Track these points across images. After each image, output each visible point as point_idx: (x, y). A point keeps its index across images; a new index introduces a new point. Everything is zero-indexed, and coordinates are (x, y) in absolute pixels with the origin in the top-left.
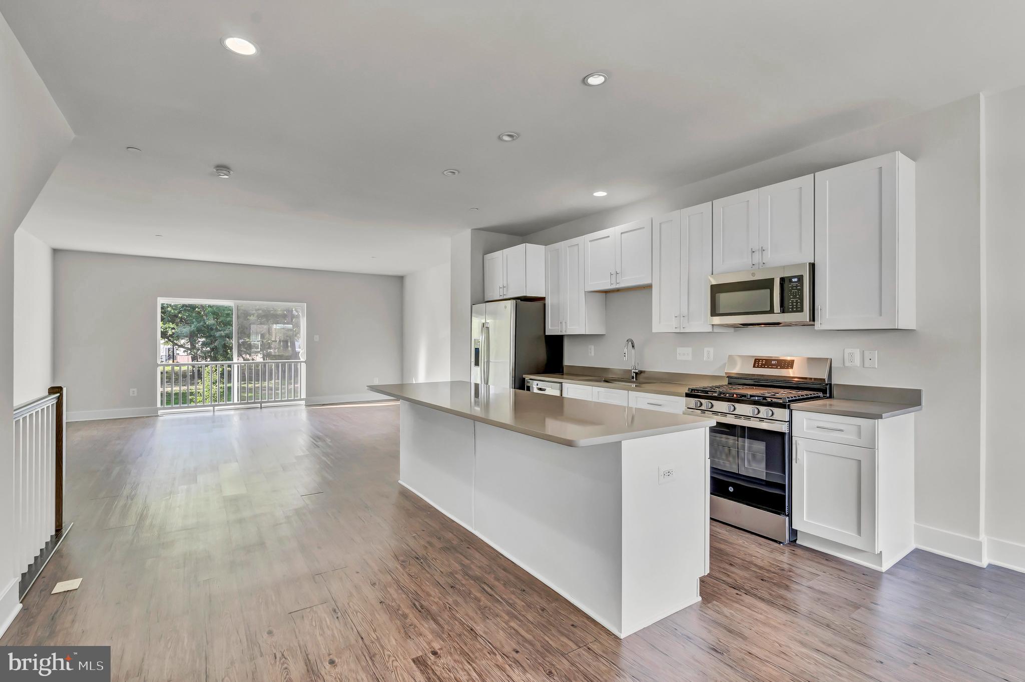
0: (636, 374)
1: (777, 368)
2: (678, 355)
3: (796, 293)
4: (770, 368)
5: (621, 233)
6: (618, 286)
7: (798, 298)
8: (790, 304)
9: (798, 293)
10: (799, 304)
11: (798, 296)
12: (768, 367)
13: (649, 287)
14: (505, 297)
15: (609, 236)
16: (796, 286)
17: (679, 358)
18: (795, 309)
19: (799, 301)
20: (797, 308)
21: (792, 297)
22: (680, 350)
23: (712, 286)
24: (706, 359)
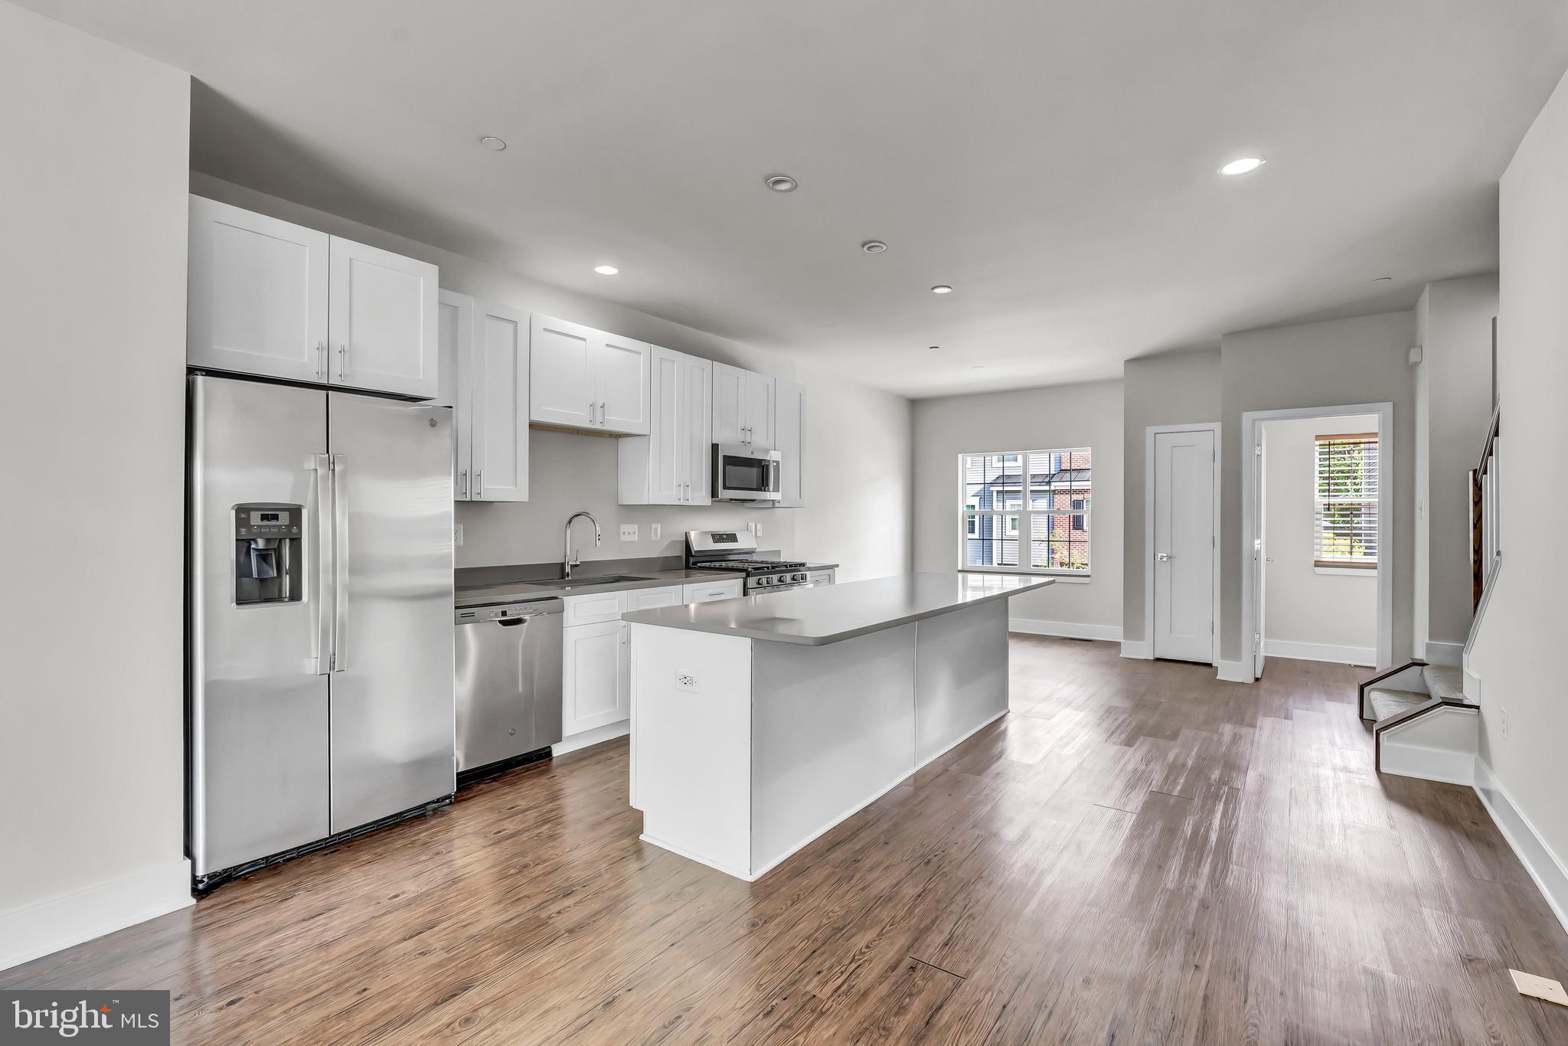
1: (728, 542)
2: (621, 534)
4: (724, 542)
5: (606, 345)
15: (584, 340)
17: (623, 539)
22: (625, 528)
23: (725, 457)
24: (653, 538)
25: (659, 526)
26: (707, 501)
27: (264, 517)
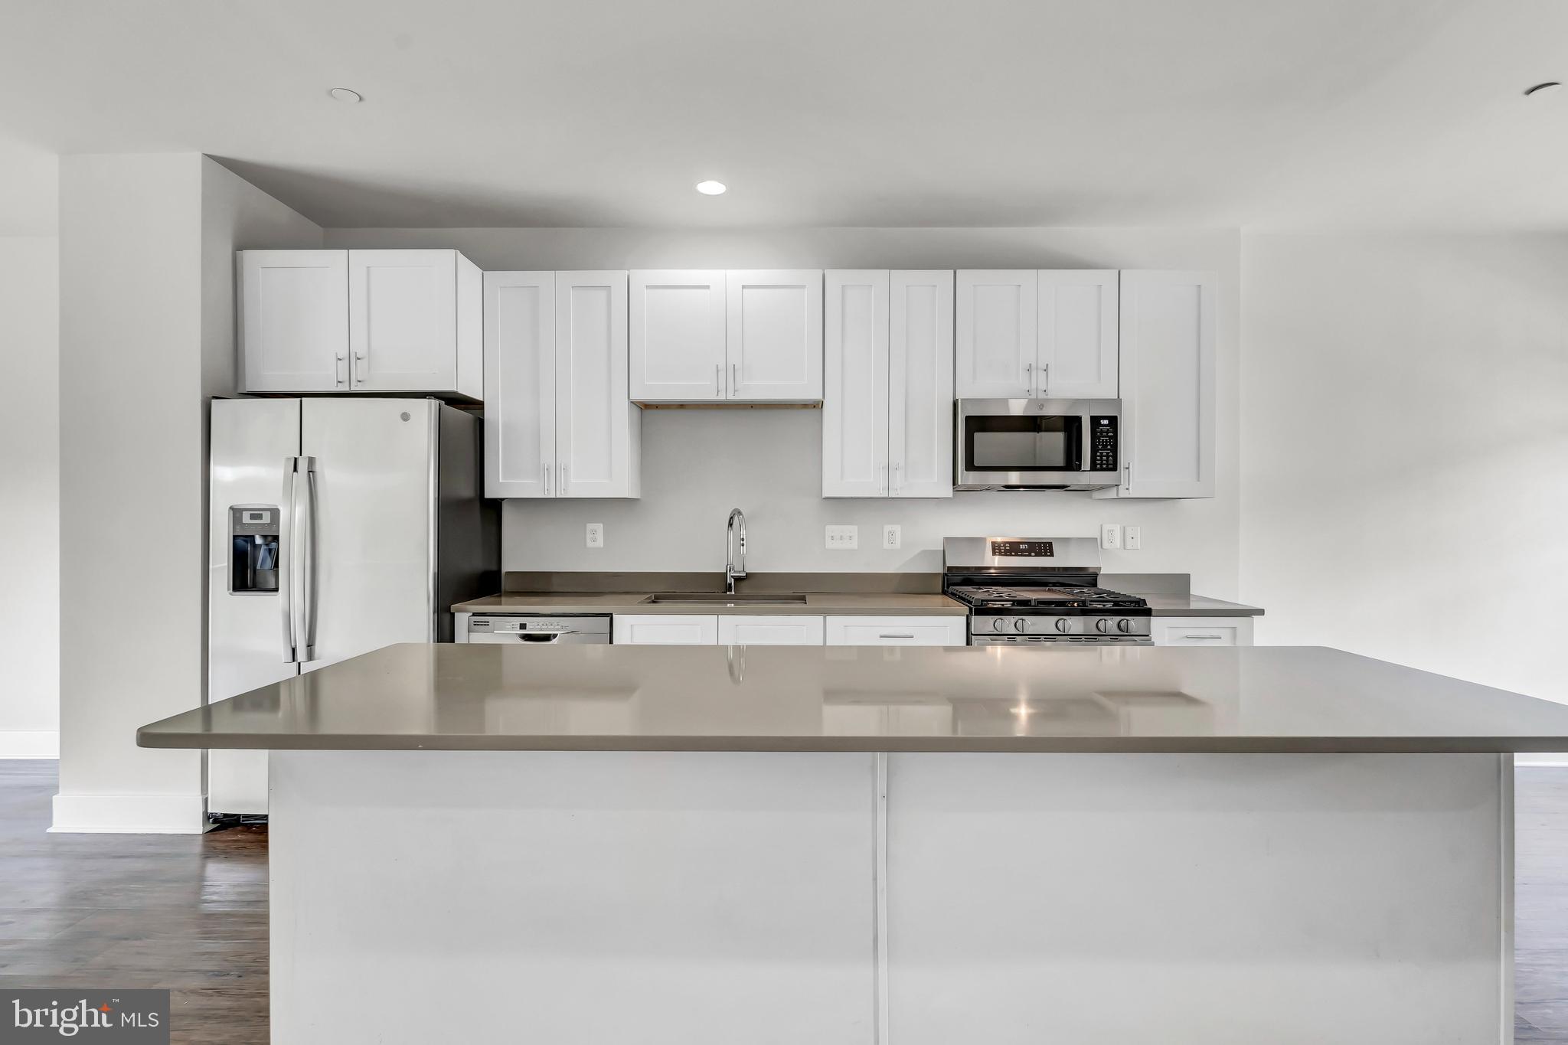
0: (738, 579)
1: (1030, 555)
2: (828, 539)
3: (1106, 442)
4: (1019, 556)
5: (744, 287)
6: (731, 397)
7: (1108, 450)
8: (1099, 458)
9: (1110, 442)
10: (1111, 458)
11: (1109, 447)
12: (1016, 555)
13: (817, 406)
14: (356, 388)
15: (708, 287)
16: (1107, 432)
17: (830, 544)
18: (1104, 466)
19: (1111, 454)
20: (1108, 464)
21: (1100, 447)
22: (832, 530)
23: (968, 419)
24: (886, 545)
25: (897, 529)
26: (947, 491)
27: (253, 517)
